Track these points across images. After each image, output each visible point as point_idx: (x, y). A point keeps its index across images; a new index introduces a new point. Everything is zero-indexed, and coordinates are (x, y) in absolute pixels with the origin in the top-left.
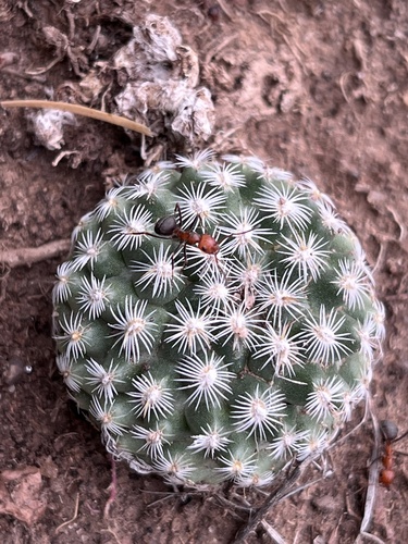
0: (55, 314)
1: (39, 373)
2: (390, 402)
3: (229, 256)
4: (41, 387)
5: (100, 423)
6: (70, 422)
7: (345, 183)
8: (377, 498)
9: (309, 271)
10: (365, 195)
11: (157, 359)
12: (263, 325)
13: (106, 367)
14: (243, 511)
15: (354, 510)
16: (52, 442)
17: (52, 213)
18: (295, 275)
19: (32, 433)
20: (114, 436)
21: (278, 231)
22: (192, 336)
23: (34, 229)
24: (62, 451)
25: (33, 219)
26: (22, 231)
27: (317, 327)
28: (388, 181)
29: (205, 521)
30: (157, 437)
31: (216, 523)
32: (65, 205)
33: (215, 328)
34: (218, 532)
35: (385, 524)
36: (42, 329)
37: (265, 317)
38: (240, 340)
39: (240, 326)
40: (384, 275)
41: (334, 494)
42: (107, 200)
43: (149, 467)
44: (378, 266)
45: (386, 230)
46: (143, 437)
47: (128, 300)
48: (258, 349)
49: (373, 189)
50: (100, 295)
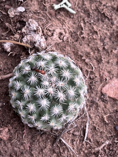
0: (9, 90)
1: (7, 105)
2: (91, 109)
3: (48, 75)
4: (8, 108)
5: (20, 115)
6: (14, 116)
7: (80, 58)
8: (88, 132)
9: (67, 78)
10: (84, 60)
11: (33, 100)
12: (57, 91)
13: (21, 102)
14: (56, 136)
15: (83, 135)
16: (10, 121)
17: (9, 67)
18: (64, 79)
19: (6, 119)
20: (24, 118)
21: (60, 69)
22: (40, 94)
23: (5, 71)
24: (13, 123)
25: (4, 68)
26: (2, 71)
27: (69, 91)
28: (90, 57)
29: (47, 139)
30: (33, 118)
31: (50, 139)
32: (12, 65)
33: (45, 92)
34: (50, 141)
35: (91, 138)
36: (7, 94)
37: (57, 89)
38: (51, 94)
39: (51, 91)
40: (90, 79)
41: (78, 131)
42: (20, 63)
43: (33, 126)
44: (88, 77)
45: (90, 68)
46: (30, 118)
47: (25, 86)
48: (55, 96)
49: (87, 58)
50: (18, 85)
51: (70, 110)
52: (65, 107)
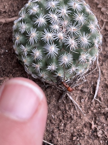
0: (13, 34)
1: (9, 52)
2: (104, 65)
3: (59, 18)
4: (10, 56)
5: (23, 62)
6: (17, 65)
7: (95, 5)
8: (99, 89)
9: (81, 23)
10: (100, 9)
11: (39, 45)
12: (68, 36)
13: (25, 47)
14: (62, 90)
15: (92, 92)
16: (12, 70)
17: (15, 9)
18: (77, 24)
19: (7, 68)
20: (27, 67)
21: (73, 12)
22: (48, 38)
23: (10, 13)
24: (15, 73)
25: (9, 11)
26: (6, 14)
27: (82, 38)
28: (107, 5)
29: (52, 93)
30: (38, 66)
31: (55, 94)
32: (18, 7)
33: (54, 36)
34: (55, 96)
35: (101, 97)
36: (11, 40)
37: (69, 34)
38: (61, 40)
39: (61, 36)
40: (104, 31)
41: (88, 88)
42: (28, 3)
43: (37, 77)
44: (103, 28)
45: (106, 18)
46: (34, 66)
47: (31, 29)
48: (66, 42)
49: (103, 7)
50: (24, 27)
51: (82, 60)
52: (76, 57)
